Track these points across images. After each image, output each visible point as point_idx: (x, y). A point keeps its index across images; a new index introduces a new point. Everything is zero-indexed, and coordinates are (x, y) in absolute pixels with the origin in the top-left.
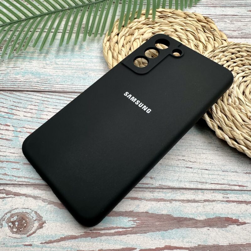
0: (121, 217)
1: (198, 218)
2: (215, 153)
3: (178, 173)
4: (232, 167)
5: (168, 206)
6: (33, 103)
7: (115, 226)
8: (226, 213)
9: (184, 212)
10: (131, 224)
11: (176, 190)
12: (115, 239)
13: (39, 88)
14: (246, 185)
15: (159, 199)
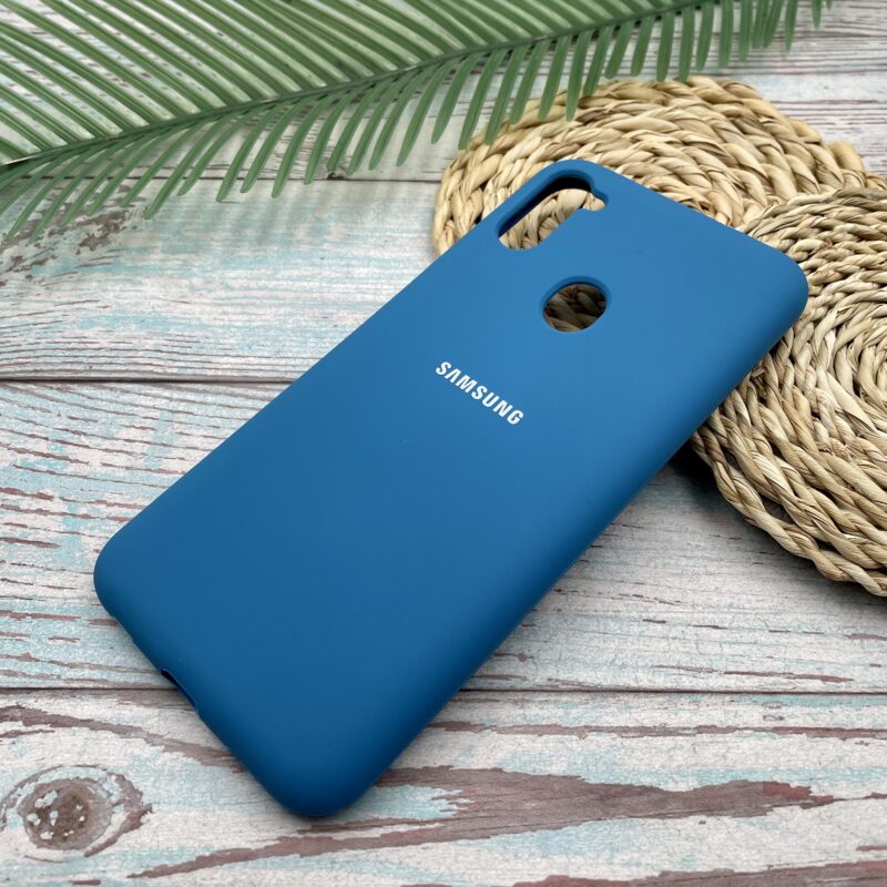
0: (408, 786)
1: (671, 787)
2: (750, 573)
3: (617, 641)
4: (803, 618)
5: (571, 750)
6: (138, 422)
7: (384, 816)
8: (770, 769)
9: (623, 768)
10: (440, 808)
11: (605, 694)
12: (382, 858)
13: (160, 370)
14: (848, 676)
15: (543, 726)
